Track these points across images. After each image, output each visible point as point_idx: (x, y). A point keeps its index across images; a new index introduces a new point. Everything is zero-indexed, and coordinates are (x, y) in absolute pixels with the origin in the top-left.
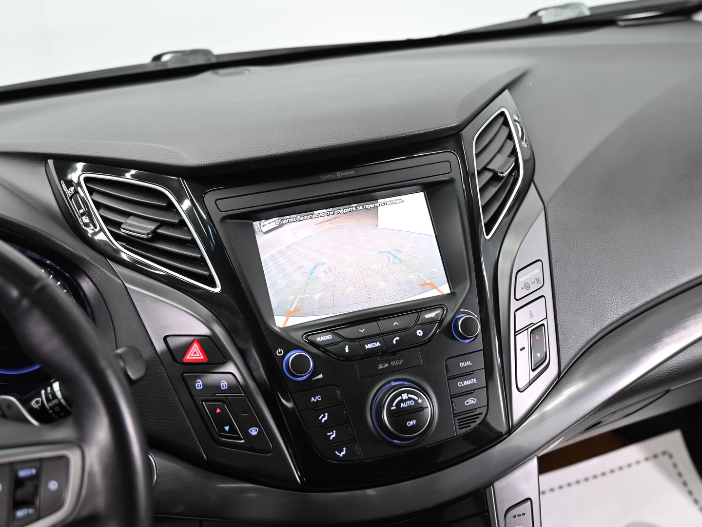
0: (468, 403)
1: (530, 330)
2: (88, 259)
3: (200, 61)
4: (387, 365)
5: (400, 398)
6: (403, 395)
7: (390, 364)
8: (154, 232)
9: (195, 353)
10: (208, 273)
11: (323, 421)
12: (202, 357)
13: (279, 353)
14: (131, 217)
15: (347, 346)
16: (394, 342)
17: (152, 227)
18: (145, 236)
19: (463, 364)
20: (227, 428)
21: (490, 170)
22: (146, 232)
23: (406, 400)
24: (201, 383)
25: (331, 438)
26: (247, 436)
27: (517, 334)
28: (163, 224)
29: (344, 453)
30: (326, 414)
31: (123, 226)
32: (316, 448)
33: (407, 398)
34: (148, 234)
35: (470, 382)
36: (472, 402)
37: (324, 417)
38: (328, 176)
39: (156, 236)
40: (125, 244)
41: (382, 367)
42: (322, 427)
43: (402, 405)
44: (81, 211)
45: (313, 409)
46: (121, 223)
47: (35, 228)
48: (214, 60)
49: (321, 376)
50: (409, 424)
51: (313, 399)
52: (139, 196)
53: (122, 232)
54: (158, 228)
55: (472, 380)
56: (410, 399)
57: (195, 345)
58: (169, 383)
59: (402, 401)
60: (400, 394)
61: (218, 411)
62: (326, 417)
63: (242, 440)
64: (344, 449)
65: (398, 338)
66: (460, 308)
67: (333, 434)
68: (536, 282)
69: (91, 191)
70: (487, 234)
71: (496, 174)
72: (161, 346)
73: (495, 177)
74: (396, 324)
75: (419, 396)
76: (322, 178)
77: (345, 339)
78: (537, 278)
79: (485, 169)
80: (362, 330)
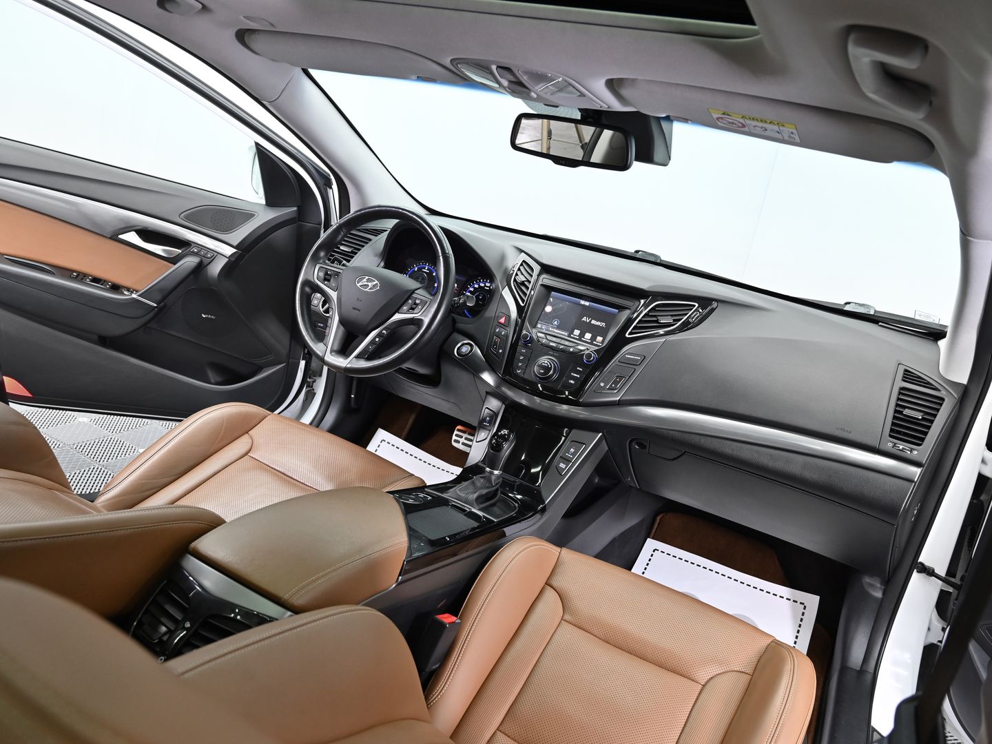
0: (570, 381)
1: (616, 375)
7: (553, 353)
9: (503, 320)
10: (525, 299)
11: (521, 358)
12: (504, 322)
13: (524, 332)
14: (523, 276)
15: (545, 341)
16: (561, 348)
18: (520, 282)
19: (579, 368)
20: (495, 346)
21: (657, 318)
22: (521, 280)
25: (519, 365)
26: (499, 351)
28: (528, 280)
29: (519, 372)
30: (523, 357)
32: (513, 365)
35: (577, 375)
39: (523, 283)
40: (514, 282)
41: (550, 353)
42: (519, 360)
43: (543, 364)
44: (513, 268)
45: (520, 354)
46: (518, 275)
49: (530, 345)
50: (541, 371)
51: (523, 350)
52: (530, 271)
53: (517, 278)
54: (525, 281)
56: (547, 364)
57: (505, 317)
58: (491, 326)
61: (497, 340)
63: (496, 352)
65: (563, 347)
66: (593, 351)
68: (635, 361)
69: (522, 265)
70: (629, 334)
71: (658, 320)
72: (497, 314)
73: (657, 321)
74: (567, 343)
75: (551, 364)
76: (582, 286)
77: (546, 338)
78: (637, 360)
79: (655, 316)
80: (554, 339)
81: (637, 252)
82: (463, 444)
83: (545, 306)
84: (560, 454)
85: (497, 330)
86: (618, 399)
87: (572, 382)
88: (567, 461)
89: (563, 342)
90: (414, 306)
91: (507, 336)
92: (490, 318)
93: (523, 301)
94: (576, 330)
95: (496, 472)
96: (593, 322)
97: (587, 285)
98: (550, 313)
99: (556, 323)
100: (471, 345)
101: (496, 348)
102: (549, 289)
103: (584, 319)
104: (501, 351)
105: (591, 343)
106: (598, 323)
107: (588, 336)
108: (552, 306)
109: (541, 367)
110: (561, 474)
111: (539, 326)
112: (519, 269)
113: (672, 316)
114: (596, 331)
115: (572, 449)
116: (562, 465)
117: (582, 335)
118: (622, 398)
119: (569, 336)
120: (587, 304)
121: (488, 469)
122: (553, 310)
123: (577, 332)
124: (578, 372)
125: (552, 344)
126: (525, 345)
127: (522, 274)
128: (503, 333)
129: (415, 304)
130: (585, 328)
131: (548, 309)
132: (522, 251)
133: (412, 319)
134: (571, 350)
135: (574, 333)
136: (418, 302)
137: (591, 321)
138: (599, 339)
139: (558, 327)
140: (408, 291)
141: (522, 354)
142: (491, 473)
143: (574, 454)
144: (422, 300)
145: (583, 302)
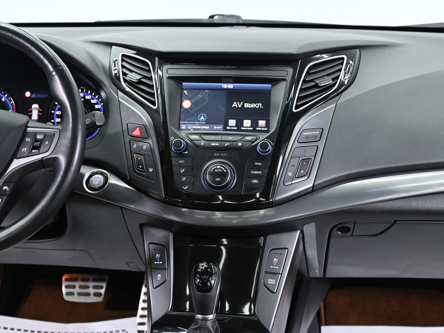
0: (253, 181)
1: (301, 159)
2: (107, 85)
3: (233, 21)
4: (219, 154)
5: (216, 167)
6: (218, 166)
7: (220, 154)
8: (140, 80)
9: (137, 132)
10: (154, 100)
11: (181, 172)
12: (139, 134)
13: (172, 139)
14: (134, 73)
15: (203, 142)
16: (226, 145)
17: (139, 77)
18: (135, 81)
19: (257, 164)
20: (140, 167)
21: (315, 82)
22: (135, 79)
23: (218, 169)
24: (136, 145)
25: (183, 180)
26: (148, 171)
27: (292, 158)
28: (145, 77)
29: (186, 188)
30: (184, 169)
31: (128, 75)
32: (175, 183)
33: (219, 168)
34: (136, 80)
35: (258, 172)
36: (256, 182)
37: (182, 170)
38: (222, 67)
39: (140, 82)
40: (127, 84)
41: (216, 155)
42: (180, 174)
43: (216, 170)
44: (115, 68)
45: (179, 166)
46: (127, 74)
47: (86, 65)
48: (241, 22)
49: (187, 152)
50: (217, 179)
51: (180, 161)
52: (139, 64)
53: (127, 78)
54: (142, 78)
55: (259, 172)
56: (220, 169)
57: (138, 128)
58: (123, 143)
59: (217, 169)
60: (217, 166)
61: (139, 159)
62: (183, 170)
63: (145, 173)
64: (187, 186)
65: (228, 144)
66: (265, 138)
67: (184, 179)
68: (314, 137)
69: (123, 60)
70: (295, 109)
71: (317, 84)
72: (125, 127)
73: (316, 86)
74: (230, 138)
75: (225, 169)
76: (219, 67)
77: (203, 139)
78: (316, 136)
79: (312, 81)
80: (213, 138)
81: (212, 17)
82: (80, 294)
83: (181, 102)
84: (263, 270)
85: (135, 146)
86: (311, 185)
87: (255, 181)
88: (274, 274)
89: (225, 138)
90: (37, 144)
91: (152, 150)
92: (117, 134)
93: (153, 103)
94: (230, 121)
95: (211, 317)
96: (247, 105)
97: (225, 65)
98: (190, 108)
99: (202, 118)
100: (102, 174)
101: (142, 168)
102: (178, 80)
103: (235, 105)
104: (151, 170)
105: (254, 130)
106: (253, 105)
107: (247, 123)
108: (190, 99)
109: (214, 174)
110: (273, 292)
111: (183, 127)
112: (123, 67)
113: (328, 75)
114: (255, 116)
115: (275, 259)
116: (271, 281)
117: (239, 124)
118: (317, 183)
119: (225, 129)
120: (231, 86)
121: (199, 316)
122: (193, 104)
123: (232, 123)
124: (258, 168)
125: (213, 144)
126: (180, 155)
127: (132, 71)
128: (145, 147)
129: (36, 140)
130: (240, 115)
131: (187, 104)
132: (110, 45)
133: (42, 161)
134: (240, 144)
135: (230, 125)
136: (39, 137)
137: (243, 105)
138: (262, 123)
139: (207, 122)
140: (21, 126)
141: (181, 166)
142: (206, 320)
143: (279, 264)
144: (45, 134)
145: (225, 86)
